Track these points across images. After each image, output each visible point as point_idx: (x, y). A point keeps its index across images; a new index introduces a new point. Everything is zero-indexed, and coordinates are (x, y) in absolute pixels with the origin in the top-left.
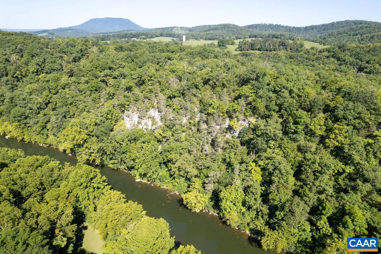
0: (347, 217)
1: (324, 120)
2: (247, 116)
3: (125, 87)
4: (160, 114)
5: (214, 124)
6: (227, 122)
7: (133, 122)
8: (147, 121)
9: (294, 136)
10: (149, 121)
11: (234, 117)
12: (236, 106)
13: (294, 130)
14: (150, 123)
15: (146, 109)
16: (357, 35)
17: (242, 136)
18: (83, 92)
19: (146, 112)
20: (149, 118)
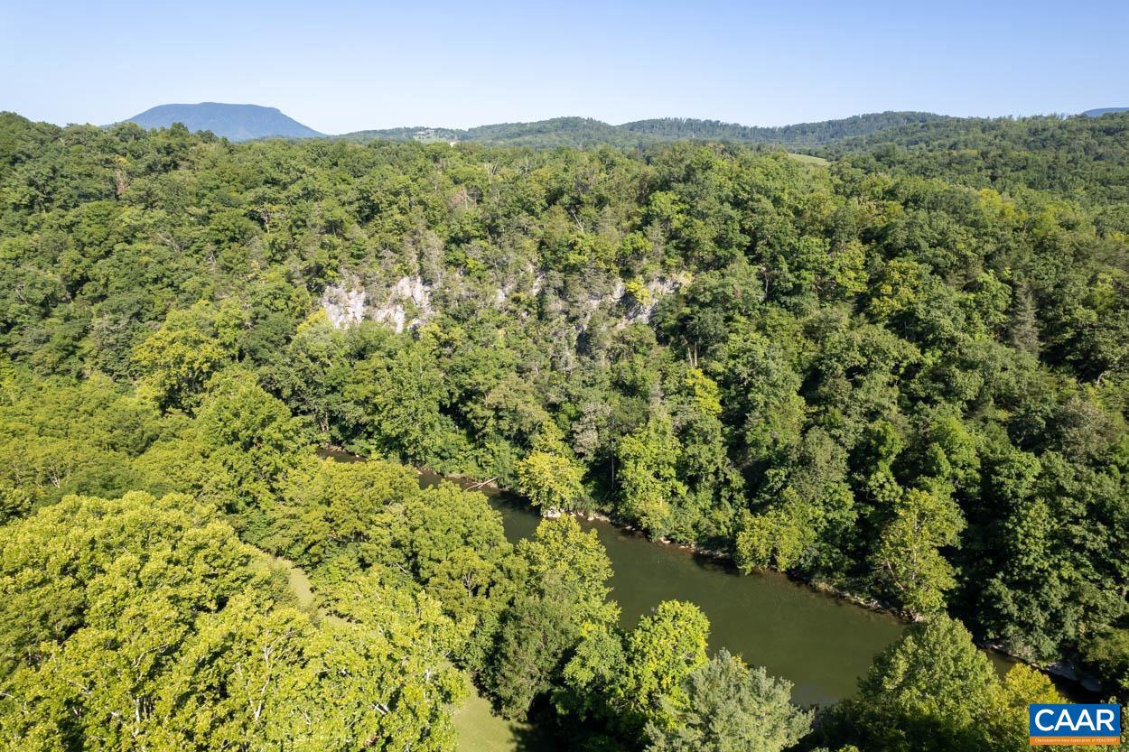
0: (936, 446)
1: (863, 257)
2: (669, 266)
3: (322, 222)
4: (427, 288)
5: (583, 296)
6: (619, 288)
7: (350, 317)
8: (391, 311)
9: (794, 300)
10: (396, 311)
11: (637, 270)
12: (640, 242)
13: (794, 284)
14: (399, 317)
15: (387, 278)
16: (916, 143)
17: (660, 320)
18: (193, 248)
19: (388, 286)
20: (398, 301)
